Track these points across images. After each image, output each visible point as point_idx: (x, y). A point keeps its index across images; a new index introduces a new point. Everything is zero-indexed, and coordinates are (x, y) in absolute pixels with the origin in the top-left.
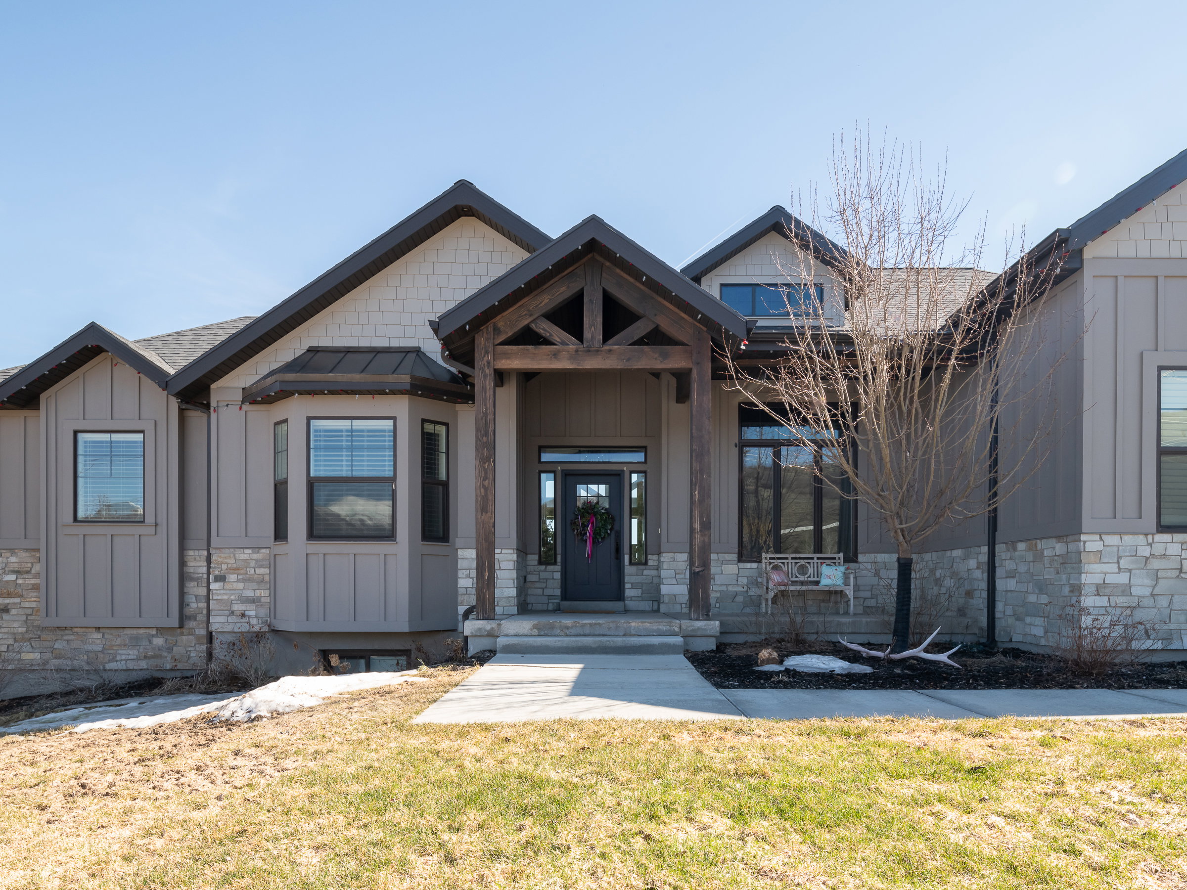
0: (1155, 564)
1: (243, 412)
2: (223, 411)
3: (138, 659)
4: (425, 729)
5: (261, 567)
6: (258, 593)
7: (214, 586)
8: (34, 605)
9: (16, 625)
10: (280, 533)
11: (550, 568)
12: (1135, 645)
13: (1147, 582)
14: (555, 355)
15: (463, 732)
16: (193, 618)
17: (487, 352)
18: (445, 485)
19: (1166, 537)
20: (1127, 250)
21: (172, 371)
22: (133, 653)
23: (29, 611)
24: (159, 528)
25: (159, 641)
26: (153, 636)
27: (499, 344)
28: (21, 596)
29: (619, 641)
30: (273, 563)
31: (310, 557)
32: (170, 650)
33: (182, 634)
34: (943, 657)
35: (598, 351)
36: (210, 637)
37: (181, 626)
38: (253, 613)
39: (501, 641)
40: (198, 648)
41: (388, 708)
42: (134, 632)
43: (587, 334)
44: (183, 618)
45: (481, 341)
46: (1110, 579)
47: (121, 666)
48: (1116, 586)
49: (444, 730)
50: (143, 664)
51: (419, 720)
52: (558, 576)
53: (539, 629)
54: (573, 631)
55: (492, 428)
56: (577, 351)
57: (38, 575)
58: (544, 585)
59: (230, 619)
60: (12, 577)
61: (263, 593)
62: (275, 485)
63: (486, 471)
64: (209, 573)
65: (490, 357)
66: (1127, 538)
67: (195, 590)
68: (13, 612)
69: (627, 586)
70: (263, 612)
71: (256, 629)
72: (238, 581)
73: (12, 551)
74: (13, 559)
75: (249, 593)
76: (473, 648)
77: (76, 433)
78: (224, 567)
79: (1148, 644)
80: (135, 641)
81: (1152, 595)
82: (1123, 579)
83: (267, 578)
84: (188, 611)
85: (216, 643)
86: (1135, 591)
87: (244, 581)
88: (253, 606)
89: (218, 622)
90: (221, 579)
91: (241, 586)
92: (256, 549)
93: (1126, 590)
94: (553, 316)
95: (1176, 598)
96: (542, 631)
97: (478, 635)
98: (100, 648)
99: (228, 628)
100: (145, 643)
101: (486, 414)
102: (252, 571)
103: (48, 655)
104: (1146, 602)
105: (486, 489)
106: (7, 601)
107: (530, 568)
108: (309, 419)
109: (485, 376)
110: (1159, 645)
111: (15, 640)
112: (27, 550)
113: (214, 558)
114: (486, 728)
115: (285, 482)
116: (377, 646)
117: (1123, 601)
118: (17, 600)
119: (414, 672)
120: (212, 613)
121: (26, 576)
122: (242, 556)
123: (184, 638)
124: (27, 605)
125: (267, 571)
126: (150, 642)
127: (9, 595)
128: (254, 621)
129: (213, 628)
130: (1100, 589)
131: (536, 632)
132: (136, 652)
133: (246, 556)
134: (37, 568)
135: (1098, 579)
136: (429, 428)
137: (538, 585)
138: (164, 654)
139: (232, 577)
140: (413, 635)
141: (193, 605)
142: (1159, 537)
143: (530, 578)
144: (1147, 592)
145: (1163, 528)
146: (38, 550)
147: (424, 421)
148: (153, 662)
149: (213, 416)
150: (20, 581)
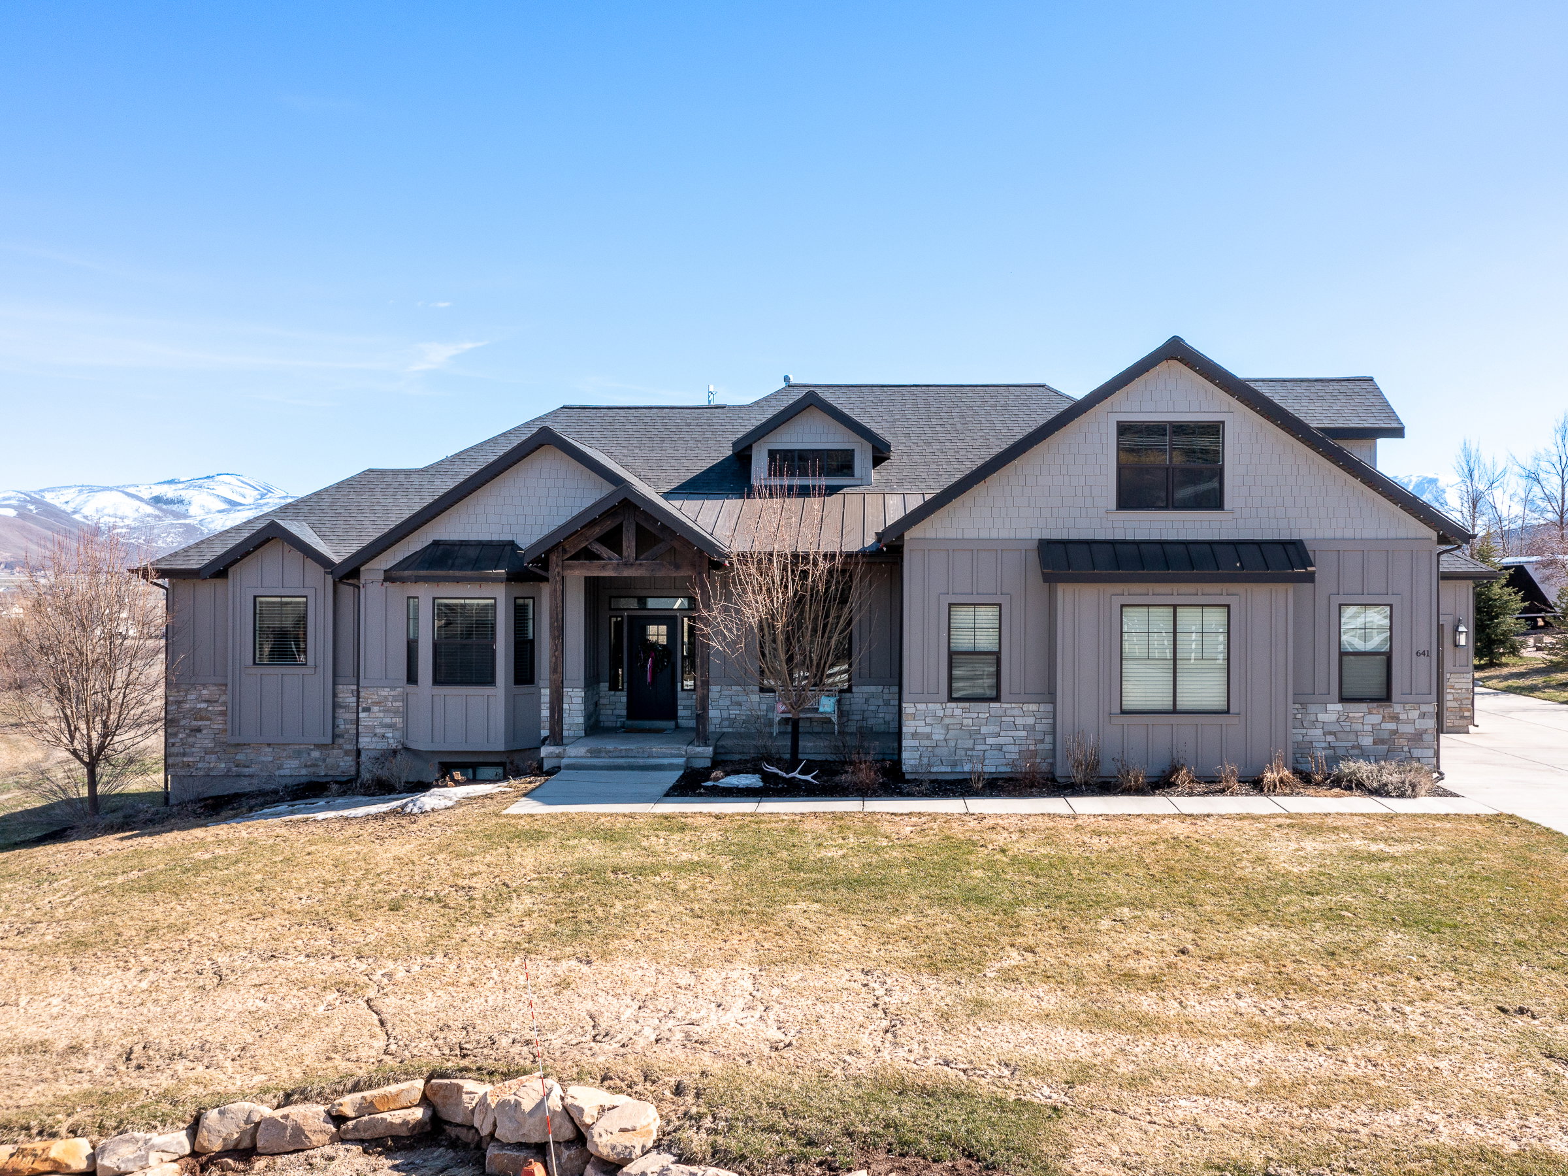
0: (947, 721)
1: (384, 588)
2: (370, 586)
3: (300, 767)
4: (507, 816)
5: (396, 701)
6: (394, 720)
7: (362, 715)
8: (220, 726)
9: (206, 741)
10: (412, 678)
11: (618, 693)
12: (934, 769)
13: (943, 731)
14: (604, 567)
15: (520, 817)
16: (341, 736)
17: (557, 565)
18: (532, 642)
19: (954, 705)
20: (931, 534)
21: (337, 560)
22: (294, 763)
23: (217, 731)
24: (318, 669)
25: (316, 754)
26: (311, 750)
27: (567, 559)
28: (210, 719)
29: (641, 761)
30: (406, 699)
31: (435, 698)
32: (324, 760)
33: (333, 748)
34: (808, 778)
35: (632, 565)
36: (358, 752)
37: (333, 743)
38: (390, 735)
39: (564, 761)
40: (347, 758)
41: (491, 806)
42: (297, 747)
43: (625, 554)
44: (335, 736)
45: (554, 558)
46: (919, 730)
47: (287, 772)
48: (922, 734)
49: (514, 817)
50: (304, 772)
51: (504, 812)
52: (624, 699)
53: (591, 753)
54: (614, 754)
55: (560, 616)
56: (618, 564)
57: (225, 704)
58: (613, 707)
59: (374, 740)
60: (204, 705)
61: (398, 720)
62: (408, 642)
63: (556, 646)
64: (358, 706)
65: (559, 569)
66: (930, 705)
67: (345, 715)
68: (205, 732)
69: (679, 707)
70: (398, 734)
71: (394, 747)
72: (380, 711)
73: (204, 686)
74: (205, 692)
75: (388, 720)
76: (546, 766)
77: (255, 597)
78: (370, 701)
79: (943, 769)
80: (298, 754)
81: (945, 740)
82: (928, 730)
83: (401, 709)
84: (338, 731)
85: (363, 758)
86: (935, 737)
87: (384, 711)
88: (390, 730)
89: (365, 741)
90: (367, 710)
91: (382, 715)
92: (393, 688)
93: (929, 737)
94: (602, 540)
95: (959, 741)
96: (594, 753)
97: (550, 756)
98: (271, 759)
99: (372, 746)
100: (305, 755)
101: (557, 607)
102: (390, 704)
103: (232, 765)
104: (940, 743)
105: (556, 658)
106: (200, 723)
107: (602, 694)
108: (434, 599)
109: (556, 582)
110: (949, 770)
111: (206, 754)
112: (216, 685)
113: (362, 694)
114: (532, 816)
115: (416, 641)
116: (481, 759)
117: (927, 743)
118: (208, 723)
119: (505, 784)
120: (361, 735)
121: (215, 704)
122: (383, 693)
123: (335, 751)
124: (216, 726)
125: (401, 704)
126: (309, 754)
127: (202, 719)
128: (391, 741)
129: (360, 746)
130: (915, 735)
131: (589, 755)
132: (298, 762)
133: (386, 693)
134: (223, 698)
135: (912, 730)
136: (520, 601)
137: (608, 707)
138: (320, 763)
139: (376, 709)
140: (509, 752)
141: (342, 727)
142: (949, 705)
143: (603, 701)
144: (942, 737)
145: (951, 699)
146: (226, 685)
147: (516, 598)
148: (311, 770)
149: (362, 590)
150: (210, 709)
